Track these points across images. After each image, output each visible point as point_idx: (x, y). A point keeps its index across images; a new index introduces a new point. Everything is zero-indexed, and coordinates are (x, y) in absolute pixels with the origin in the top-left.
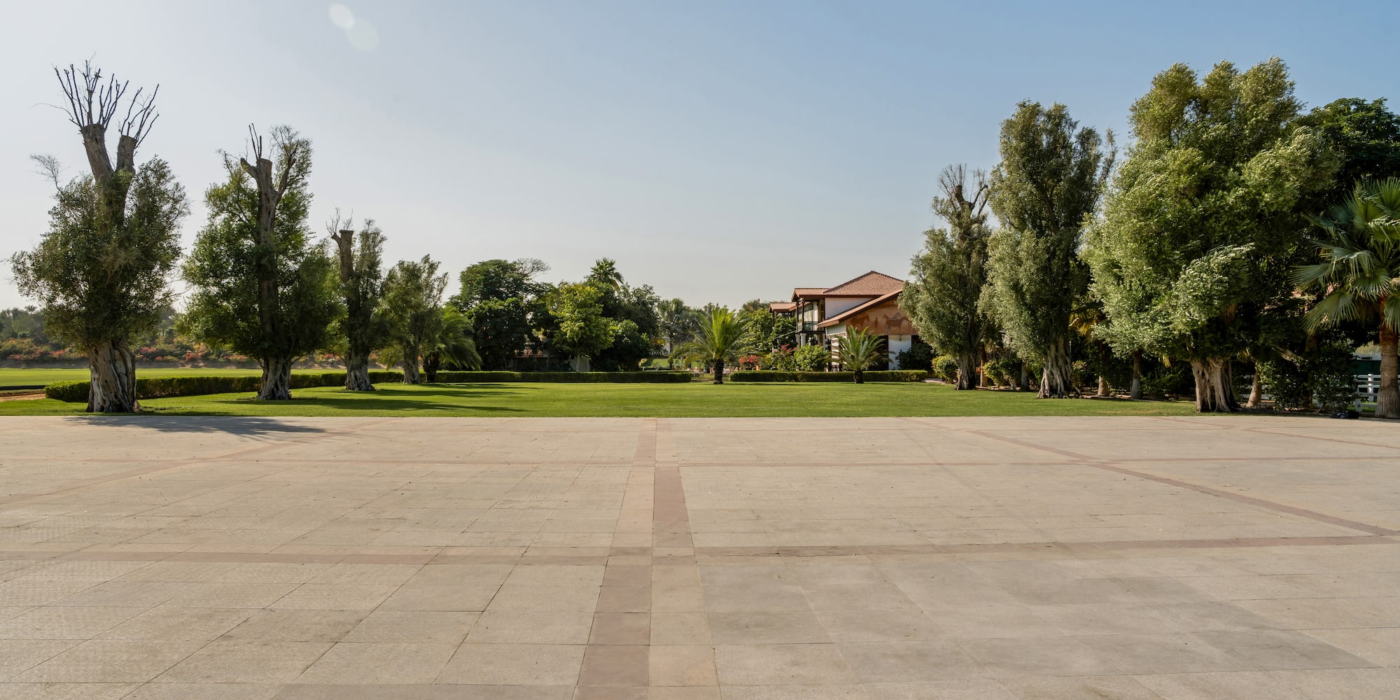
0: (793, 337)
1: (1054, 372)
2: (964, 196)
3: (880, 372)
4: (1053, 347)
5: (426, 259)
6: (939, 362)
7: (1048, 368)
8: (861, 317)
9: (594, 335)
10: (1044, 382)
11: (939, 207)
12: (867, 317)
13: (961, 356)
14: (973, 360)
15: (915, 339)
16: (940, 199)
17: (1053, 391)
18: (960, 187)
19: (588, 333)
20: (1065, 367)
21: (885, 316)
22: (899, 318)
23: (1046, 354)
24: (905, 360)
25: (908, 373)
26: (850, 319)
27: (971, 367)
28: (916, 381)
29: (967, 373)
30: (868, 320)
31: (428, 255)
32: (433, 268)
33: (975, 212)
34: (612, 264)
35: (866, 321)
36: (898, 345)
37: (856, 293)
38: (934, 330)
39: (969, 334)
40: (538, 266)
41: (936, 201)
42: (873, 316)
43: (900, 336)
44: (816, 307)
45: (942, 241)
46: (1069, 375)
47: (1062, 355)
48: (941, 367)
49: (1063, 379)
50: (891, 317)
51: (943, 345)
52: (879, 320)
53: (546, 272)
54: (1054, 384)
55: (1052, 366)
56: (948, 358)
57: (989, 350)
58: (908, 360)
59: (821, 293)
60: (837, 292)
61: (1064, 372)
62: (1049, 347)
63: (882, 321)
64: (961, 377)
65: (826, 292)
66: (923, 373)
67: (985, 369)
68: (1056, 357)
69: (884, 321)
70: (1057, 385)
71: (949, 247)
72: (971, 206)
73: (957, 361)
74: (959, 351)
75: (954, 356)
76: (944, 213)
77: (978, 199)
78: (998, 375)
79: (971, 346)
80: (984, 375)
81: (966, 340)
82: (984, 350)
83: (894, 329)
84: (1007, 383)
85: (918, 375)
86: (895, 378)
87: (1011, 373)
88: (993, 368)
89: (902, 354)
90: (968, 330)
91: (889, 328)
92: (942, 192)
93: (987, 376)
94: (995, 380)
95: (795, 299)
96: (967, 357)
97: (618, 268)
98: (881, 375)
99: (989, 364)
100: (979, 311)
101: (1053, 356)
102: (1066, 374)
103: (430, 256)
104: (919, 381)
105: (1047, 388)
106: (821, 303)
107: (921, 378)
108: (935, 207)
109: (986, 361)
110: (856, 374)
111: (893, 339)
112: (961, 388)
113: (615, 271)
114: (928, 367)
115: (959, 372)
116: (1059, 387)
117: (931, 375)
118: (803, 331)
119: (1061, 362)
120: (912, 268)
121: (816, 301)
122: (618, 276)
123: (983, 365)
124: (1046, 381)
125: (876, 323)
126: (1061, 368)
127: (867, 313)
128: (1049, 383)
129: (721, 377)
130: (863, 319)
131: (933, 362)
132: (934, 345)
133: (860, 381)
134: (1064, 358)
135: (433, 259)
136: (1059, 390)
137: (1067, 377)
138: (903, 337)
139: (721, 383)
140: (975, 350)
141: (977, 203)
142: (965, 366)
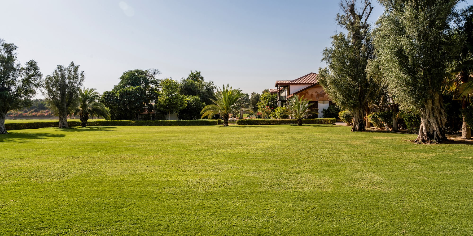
0: (276, 103)
1: (431, 121)
2: (356, 12)
3: (312, 119)
4: (430, 101)
5: (72, 64)
6: (342, 114)
7: (425, 118)
8: (304, 92)
9: (175, 103)
10: (422, 129)
11: (340, 20)
12: (307, 92)
13: (354, 111)
14: (362, 113)
15: (331, 103)
16: (341, 15)
17: (430, 136)
18: (353, 6)
19: (172, 101)
20: (440, 117)
21: (316, 92)
22: (323, 93)
23: (423, 107)
24: (326, 113)
25: (326, 120)
26: (299, 94)
27: (360, 117)
28: (330, 124)
29: (359, 120)
30: (308, 94)
31: (73, 62)
32: (76, 69)
33: (363, 20)
34: (199, 73)
35: (307, 94)
36: (323, 106)
37: (304, 82)
38: (338, 94)
39: (359, 97)
40: (156, 72)
41: (338, 15)
42: (310, 91)
43: (324, 101)
44: (286, 90)
45: (343, 39)
46: (443, 123)
47: (438, 108)
48: (343, 117)
49: (439, 127)
50: (319, 92)
51: (343, 103)
53: (159, 75)
54: (431, 131)
55: (429, 116)
56: (347, 111)
57: (370, 106)
58: (328, 113)
59: (288, 82)
60: (295, 82)
61: (439, 121)
62: (426, 102)
63: (315, 94)
64: (354, 123)
65: (290, 82)
66: (334, 119)
67: (368, 118)
68: (433, 109)
69: (316, 94)
70: (433, 131)
71: (346, 43)
72: (360, 17)
73: (352, 113)
74: (353, 107)
75: (350, 110)
76: (343, 23)
77: (364, 13)
78: (377, 121)
79: (361, 104)
80: (368, 121)
81: (357, 100)
82: (367, 106)
83: (321, 98)
84: (381, 126)
85: (331, 121)
86: (320, 123)
87: (385, 120)
88: (373, 117)
89: (324, 110)
90: (359, 94)
91: (318, 98)
92: (341, 10)
93: (370, 121)
94: (374, 125)
95: (277, 86)
96: (358, 111)
97: (202, 75)
98: (312, 121)
99: (371, 114)
100: (368, 77)
101: (430, 109)
102: (441, 123)
103: (74, 62)
104: (332, 124)
105: (425, 133)
106: (288, 88)
107: (333, 122)
108: (337, 20)
109: (369, 113)
110: (298, 120)
111: (320, 103)
112: (354, 130)
113: (201, 76)
114: (337, 116)
115: (353, 120)
116: (435, 133)
117: (338, 120)
118: (280, 100)
119: (436, 114)
120: (323, 57)
121: (286, 86)
122: (202, 78)
123: (368, 115)
124: (424, 128)
125: (312, 95)
126: (437, 118)
127: (307, 90)
128: (427, 130)
129: (227, 123)
131: (339, 114)
132: (338, 104)
133: (300, 124)
134: (440, 110)
135: (76, 64)
136: (435, 136)
137: (442, 125)
138: (325, 102)
139: (227, 126)
140: (363, 106)
141: (364, 16)
142: (357, 116)
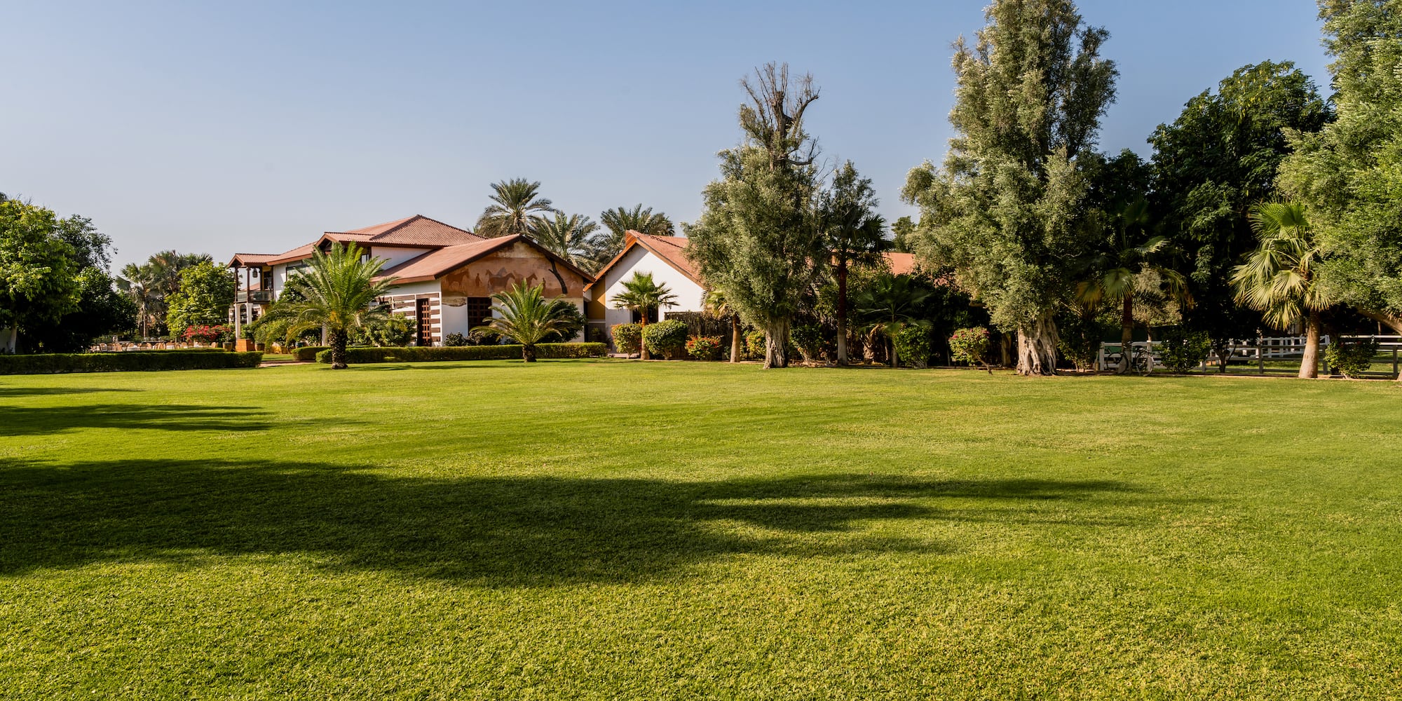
1: (1044, 341)
8: (459, 273)
10: (1030, 355)
12: (466, 273)
13: (773, 323)
18: (781, 95)
21: (488, 272)
22: (504, 275)
30: (468, 277)
35: (465, 278)
42: (473, 271)
50: (495, 273)
52: (480, 277)
55: (1042, 334)
59: (367, 239)
60: (381, 241)
63: (485, 279)
64: (773, 351)
65: (373, 238)
69: (487, 278)
70: (1046, 358)
74: (775, 315)
83: (498, 289)
91: (492, 289)
96: (783, 324)
107: (596, 353)
110: (527, 348)
111: (497, 301)
112: (772, 365)
124: (1034, 353)
125: (478, 280)
127: (466, 267)
129: (344, 358)
130: (461, 275)
133: (532, 359)
136: (1050, 365)
142: (779, 335)
